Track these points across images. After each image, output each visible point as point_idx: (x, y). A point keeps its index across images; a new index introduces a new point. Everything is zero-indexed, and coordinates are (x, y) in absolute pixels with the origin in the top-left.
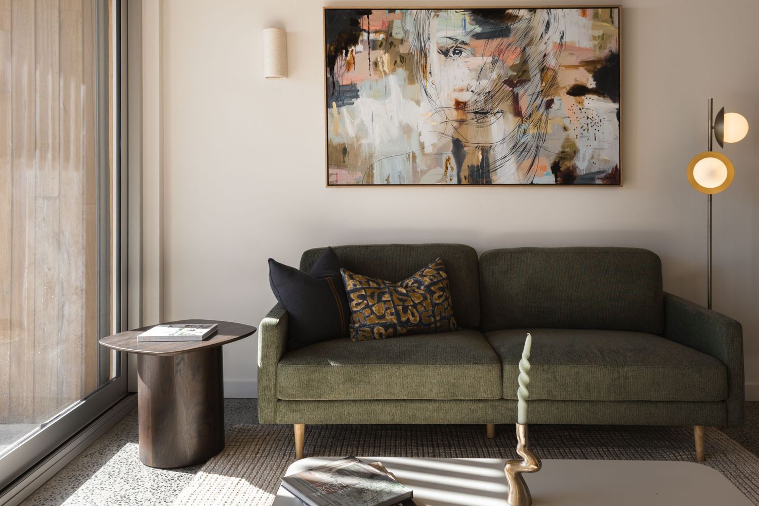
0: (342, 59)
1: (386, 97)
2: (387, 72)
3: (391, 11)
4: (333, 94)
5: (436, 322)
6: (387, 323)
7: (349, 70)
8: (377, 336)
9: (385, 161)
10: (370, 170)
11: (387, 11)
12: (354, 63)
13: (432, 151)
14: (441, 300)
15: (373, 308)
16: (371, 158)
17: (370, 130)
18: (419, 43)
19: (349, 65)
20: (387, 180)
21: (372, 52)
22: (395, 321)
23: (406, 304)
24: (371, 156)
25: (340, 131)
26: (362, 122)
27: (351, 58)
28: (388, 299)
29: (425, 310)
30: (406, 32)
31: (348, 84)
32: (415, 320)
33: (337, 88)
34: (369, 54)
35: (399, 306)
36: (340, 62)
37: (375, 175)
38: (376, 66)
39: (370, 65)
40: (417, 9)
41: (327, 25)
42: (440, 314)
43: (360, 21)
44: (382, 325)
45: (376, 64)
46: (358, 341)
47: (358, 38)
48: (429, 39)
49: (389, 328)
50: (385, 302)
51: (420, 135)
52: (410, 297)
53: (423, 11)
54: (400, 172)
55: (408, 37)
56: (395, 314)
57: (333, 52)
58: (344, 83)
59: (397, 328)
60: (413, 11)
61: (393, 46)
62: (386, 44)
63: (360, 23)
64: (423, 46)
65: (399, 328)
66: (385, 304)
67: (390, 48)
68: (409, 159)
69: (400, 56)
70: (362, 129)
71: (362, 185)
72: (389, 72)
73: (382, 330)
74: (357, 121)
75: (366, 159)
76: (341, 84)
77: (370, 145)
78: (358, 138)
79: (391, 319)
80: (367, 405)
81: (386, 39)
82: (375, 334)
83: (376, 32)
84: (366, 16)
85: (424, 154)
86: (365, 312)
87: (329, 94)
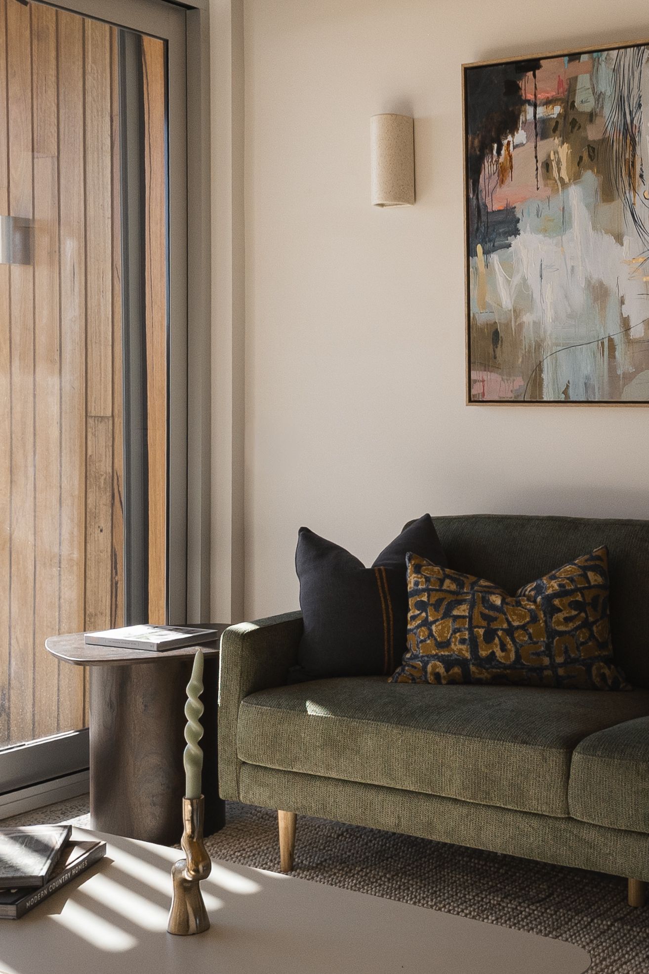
0: (492, 161)
1: (565, 230)
2: (567, 180)
3: (574, 57)
4: (478, 229)
5: (553, 666)
6: (451, 656)
7: (502, 182)
8: (430, 678)
9: (562, 355)
10: (536, 374)
11: (566, 59)
12: (511, 168)
13: (643, 334)
14: (571, 626)
15: (434, 628)
16: (539, 349)
17: (536, 295)
18: (621, 117)
19: (504, 172)
20: (565, 392)
21: (540, 143)
22: (468, 655)
23: (494, 626)
24: (539, 346)
25: (488, 299)
26: (525, 280)
27: (506, 158)
28: (463, 614)
29: (529, 641)
30: (599, 96)
31: (502, 208)
32: (507, 657)
33: (484, 218)
34: (536, 147)
35: (479, 627)
36: (488, 168)
37: (545, 383)
38: (548, 171)
39: (537, 169)
40: (619, 48)
41: (469, 99)
42: (566, 651)
43: (521, 84)
44: (441, 659)
45: (547, 166)
46: (396, 682)
47: (519, 118)
48: (640, 106)
49: (453, 667)
50: (456, 618)
51: (622, 303)
52: (505, 614)
53: (628, 50)
54: (588, 378)
55: (602, 107)
56: (468, 642)
57: (477, 150)
58: (495, 208)
59: (469, 668)
60: (611, 52)
61: (576, 128)
62: (565, 125)
63: (521, 89)
64: (629, 121)
65: (473, 668)
66: (454, 621)
67: (572, 132)
68: (603, 351)
69: (589, 146)
70: (524, 296)
71: (524, 402)
72: (569, 180)
73: (441, 669)
74: (516, 280)
75: (529, 352)
76: (489, 210)
77: (537, 324)
78: (517, 312)
79: (460, 650)
80: (361, 793)
81: (564, 116)
82: (429, 675)
83: (548, 102)
84: (530, 74)
85: (629, 342)
86: (420, 632)
87: (471, 229)
